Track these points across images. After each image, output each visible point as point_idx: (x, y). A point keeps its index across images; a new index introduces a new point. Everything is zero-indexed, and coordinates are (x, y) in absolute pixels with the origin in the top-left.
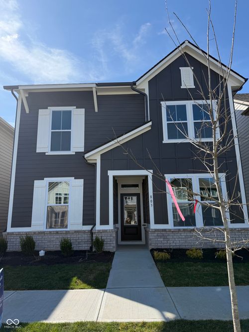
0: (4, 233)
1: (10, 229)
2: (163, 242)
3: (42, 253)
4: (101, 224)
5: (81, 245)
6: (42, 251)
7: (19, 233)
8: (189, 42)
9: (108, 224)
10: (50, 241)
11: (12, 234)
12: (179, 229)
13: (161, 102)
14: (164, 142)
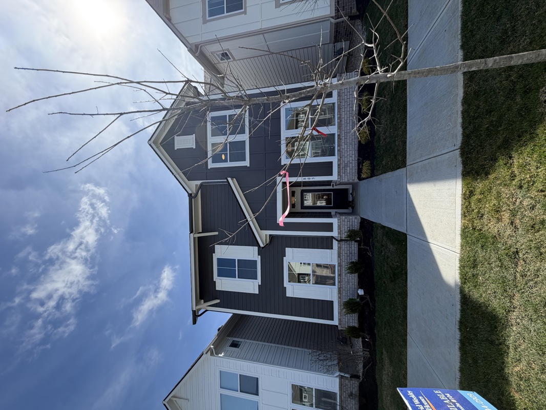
0: (340, 328)
1: (335, 322)
2: (351, 168)
3: (361, 292)
4: (332, 231)
5: (353, 251)
6: (359, 292)
7: (340, 313)
8: (150, 140)
9: (332, 224)
10: (348, 283)
11: (340, 320)
12: (338, 150)
13: (209, 168)
14: (248, 165)
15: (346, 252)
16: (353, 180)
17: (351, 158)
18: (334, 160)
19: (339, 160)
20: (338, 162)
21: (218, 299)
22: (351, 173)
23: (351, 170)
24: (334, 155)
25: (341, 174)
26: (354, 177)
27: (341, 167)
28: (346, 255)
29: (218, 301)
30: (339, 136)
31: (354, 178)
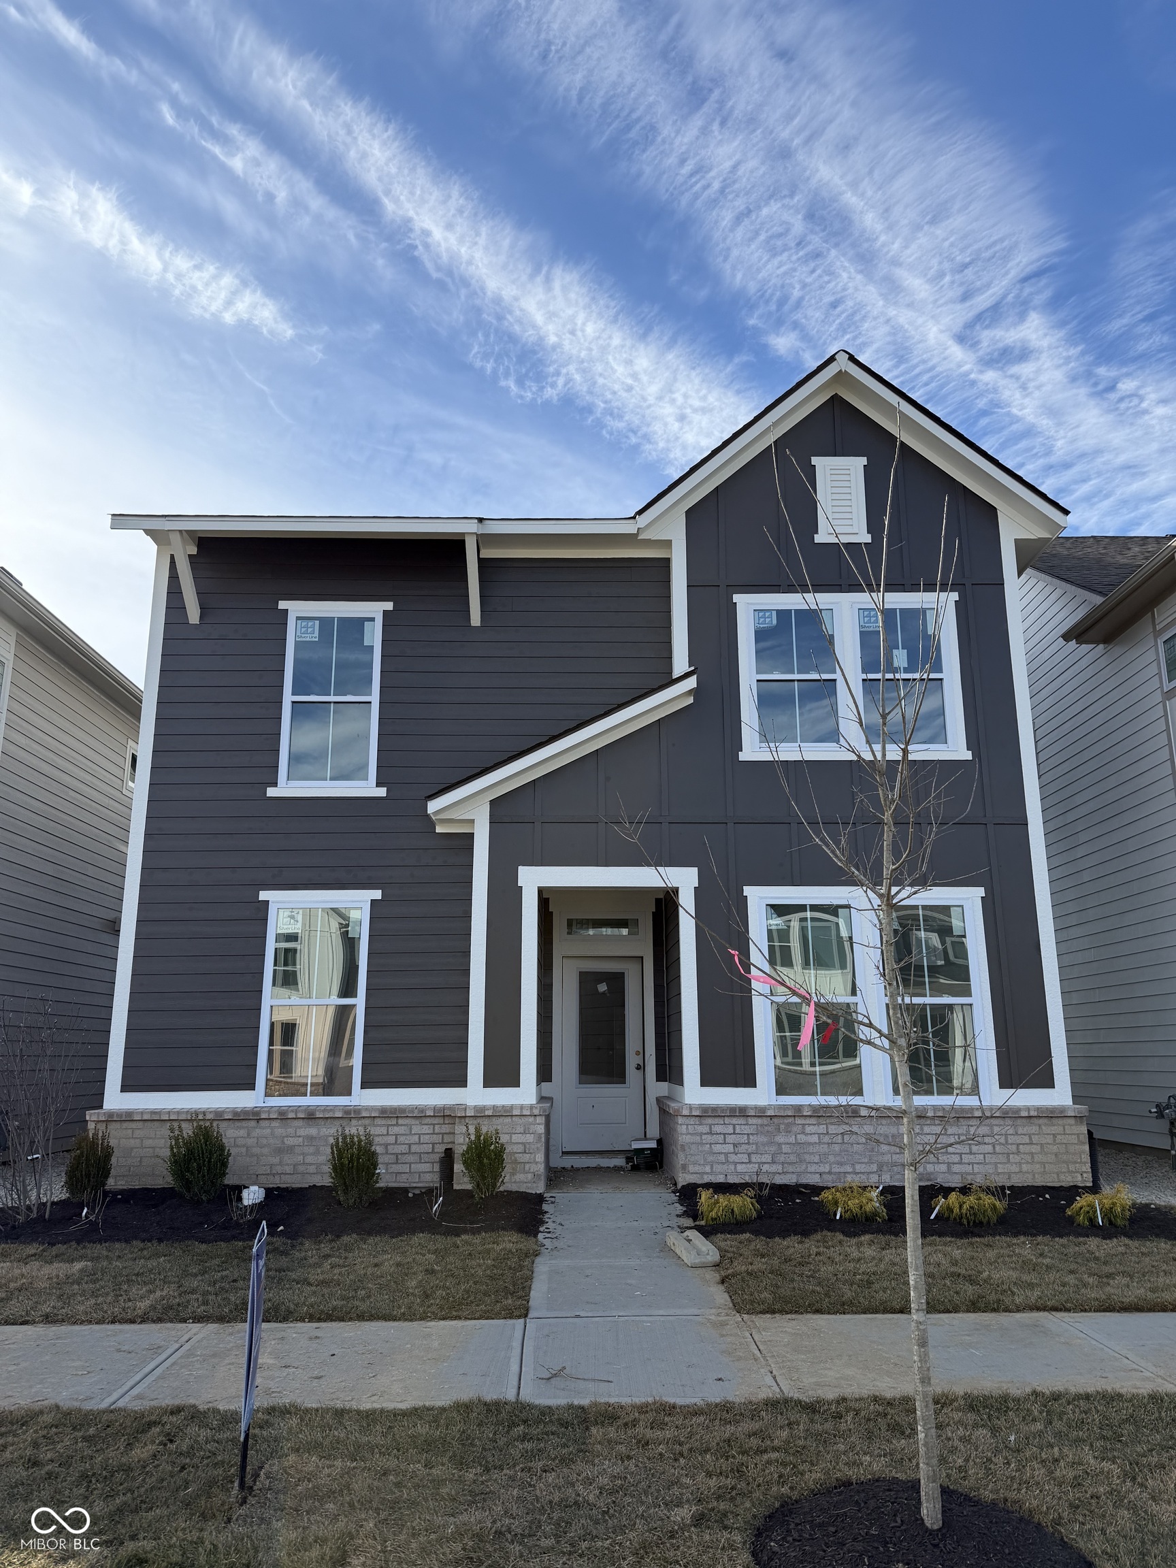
0: (91, 1115)
1: (115, 1099)
3: (252, 1195)
6: (254, 1188)
8: (852, 358)
9: (514, 1082)
10: (281, 1151)
11: (126, 1118)
12: (798, 1108)
13: (737, 598)
14: (744, 756)
15: (401, 1139)
16: (684, 1167)
17: (768, 1158)
18: (762, 1094)
19: (761, 1112)
20: (756, 1108)
21: (201, 618)
22: (711, 1158)
23: (722, 1158)
24: (781, 1090)
25: (710, 1121)
26: (697, 1168)
27: (734, 1121)
28: (391, 1139)
29: (194, 615)
30: (853, 1113)
31: (691, 1168)
